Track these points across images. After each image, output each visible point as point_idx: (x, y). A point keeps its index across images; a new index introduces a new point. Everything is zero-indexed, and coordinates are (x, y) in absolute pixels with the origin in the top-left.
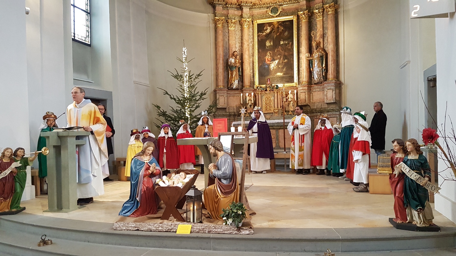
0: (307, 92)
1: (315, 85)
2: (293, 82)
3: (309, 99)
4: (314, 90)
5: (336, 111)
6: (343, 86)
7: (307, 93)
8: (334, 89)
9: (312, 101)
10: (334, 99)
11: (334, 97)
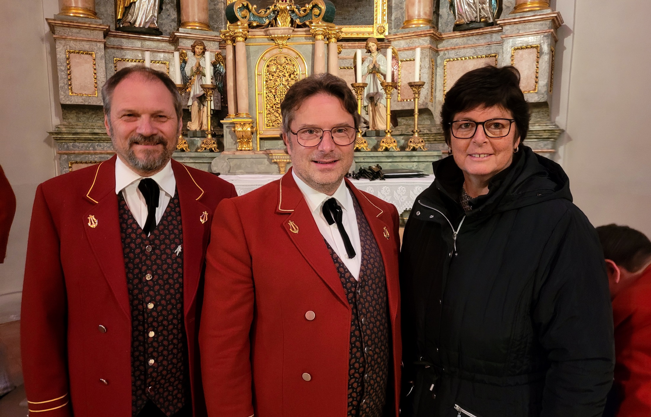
0: (427, 59)
1: (458, 34)
2: (370, 22)
3: (432, 89)
4: (452, 54)
5: (539, 139)
9: (438, 94)
11: (545, 81)
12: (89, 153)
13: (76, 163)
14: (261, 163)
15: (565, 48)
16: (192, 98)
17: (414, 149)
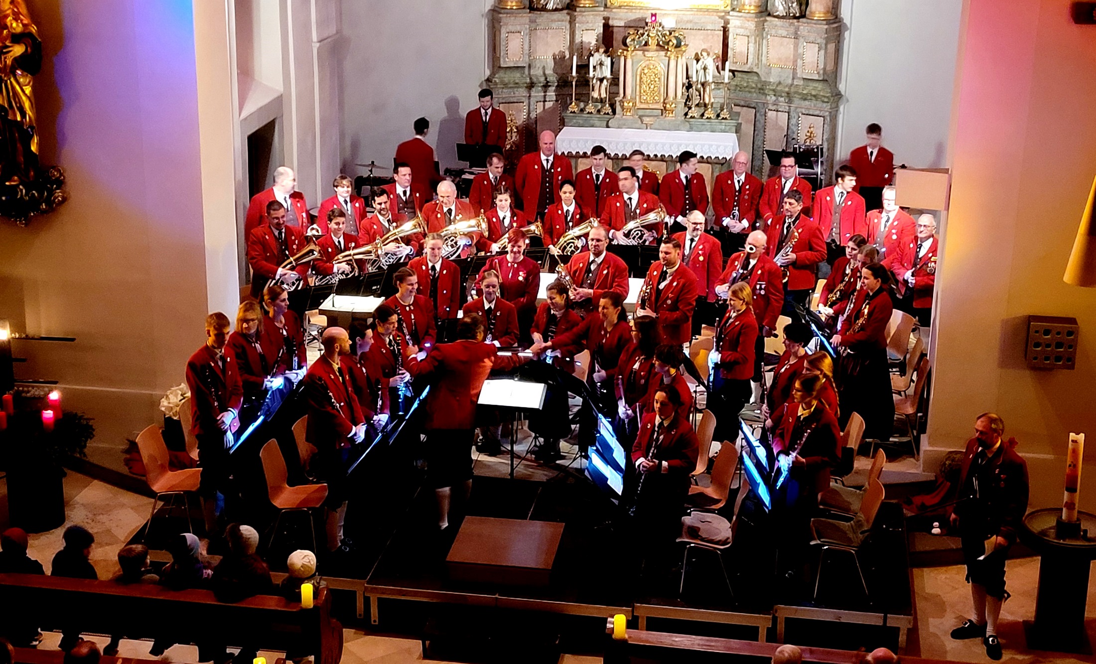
0: (753, 37)
3: (759, 56)
4: (773, 32)
5: (823, 102)
6: (847, 34)
7: (752, 39)
8: (823, 46)
9: (764, 59)
10: (821, 72)
11: (822, 67)
12: (510, 97)
13: (503, 103)
14: (636, 123)
15: (845, 39)
16: (596, 79)
17: (723, 119)
